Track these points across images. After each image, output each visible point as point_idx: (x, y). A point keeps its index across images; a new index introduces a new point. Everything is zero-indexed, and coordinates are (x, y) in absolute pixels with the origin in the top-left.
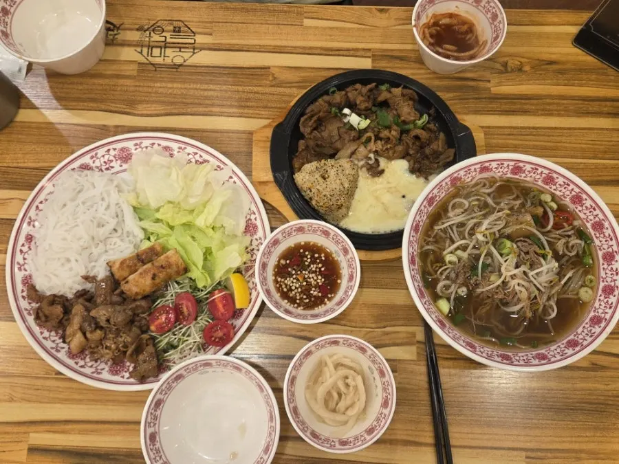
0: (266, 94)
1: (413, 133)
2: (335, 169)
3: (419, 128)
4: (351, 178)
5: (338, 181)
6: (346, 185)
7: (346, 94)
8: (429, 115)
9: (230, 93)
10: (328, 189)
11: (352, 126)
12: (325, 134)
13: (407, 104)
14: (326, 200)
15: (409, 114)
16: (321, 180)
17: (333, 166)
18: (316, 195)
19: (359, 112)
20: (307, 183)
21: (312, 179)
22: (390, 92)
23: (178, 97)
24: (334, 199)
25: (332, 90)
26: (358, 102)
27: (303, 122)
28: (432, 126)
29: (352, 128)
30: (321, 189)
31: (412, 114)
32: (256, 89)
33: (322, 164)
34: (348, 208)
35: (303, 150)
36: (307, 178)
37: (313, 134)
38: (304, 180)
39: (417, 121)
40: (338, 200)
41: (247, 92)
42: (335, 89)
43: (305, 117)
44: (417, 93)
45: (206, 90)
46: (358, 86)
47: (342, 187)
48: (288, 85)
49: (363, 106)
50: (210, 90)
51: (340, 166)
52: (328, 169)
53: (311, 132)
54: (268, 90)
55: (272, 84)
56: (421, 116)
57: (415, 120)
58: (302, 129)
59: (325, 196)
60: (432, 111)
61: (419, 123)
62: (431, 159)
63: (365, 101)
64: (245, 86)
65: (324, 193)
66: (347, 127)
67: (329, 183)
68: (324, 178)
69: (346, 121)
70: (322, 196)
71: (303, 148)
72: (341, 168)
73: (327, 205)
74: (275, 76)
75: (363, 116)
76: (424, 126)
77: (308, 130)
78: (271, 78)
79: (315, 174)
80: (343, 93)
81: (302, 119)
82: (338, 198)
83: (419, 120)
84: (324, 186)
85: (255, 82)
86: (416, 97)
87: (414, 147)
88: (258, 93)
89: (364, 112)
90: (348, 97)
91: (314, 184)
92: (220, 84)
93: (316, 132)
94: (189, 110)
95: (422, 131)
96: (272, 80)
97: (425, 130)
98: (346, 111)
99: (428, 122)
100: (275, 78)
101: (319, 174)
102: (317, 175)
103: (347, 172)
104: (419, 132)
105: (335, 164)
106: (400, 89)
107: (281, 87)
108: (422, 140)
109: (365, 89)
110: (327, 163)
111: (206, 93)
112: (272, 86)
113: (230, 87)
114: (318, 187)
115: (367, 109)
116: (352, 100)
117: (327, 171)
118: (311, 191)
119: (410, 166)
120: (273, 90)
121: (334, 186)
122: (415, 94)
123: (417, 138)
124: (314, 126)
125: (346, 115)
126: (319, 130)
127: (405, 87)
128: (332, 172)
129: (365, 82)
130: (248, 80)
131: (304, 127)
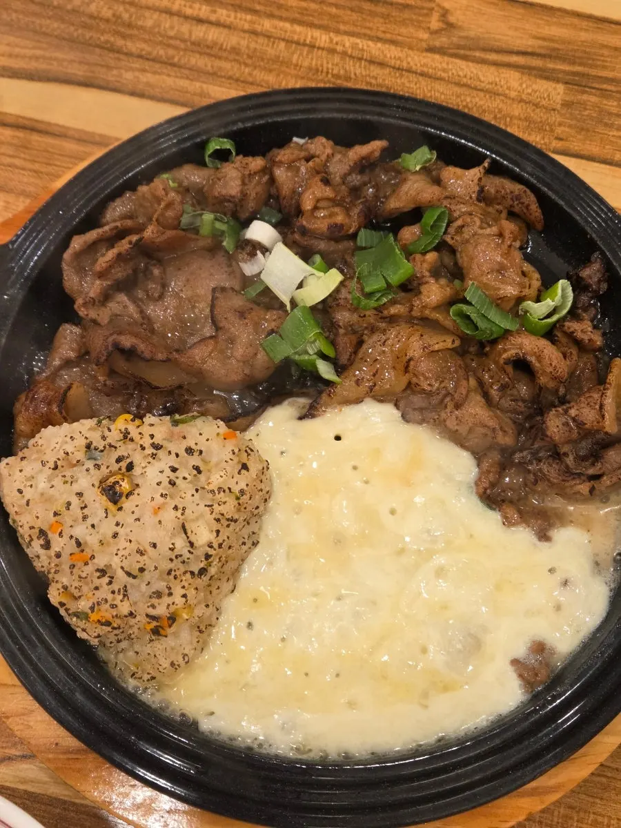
0: (409, 71)
1: (510, 350)
2: (165, 462)
3: (533, 332)
4: (229, 508)
5: (169, 516)
6: (203, 535)
7: (267, 171)
8: (579, 286)
9: (282, 45)
10: (122, 543)
11: (267, 291)
12: (160, 313)
13: (495, 229)
14: (104, 593)
15: (500, 270)
16: (98, 501)
17: (157, 447)
18: (66, 567)
19: (305, 241)
20: (37, 509)
21: (63, 493)
22: (438, 181)
23: (102, 26)
24: (140, 590)
25: (214, 146)
26: (307, 205)
27: (78, 255)
28: (584, 329)
29: (268, 300)
30: (91, 540)
31: (512, 274)
32: (375, 49)
33: (114, 436)
34: (203, 629)
35: (68, 364)
36: (42, 484)
37: (113, 306)
38: (28, 494)
39: (529, 304)
40: (159, 595)
41: (344, 54)
42: (227, 144)
43: (93, 235)
44: (542, 199)
45: (200, 21)
46: (321, 146)
47: (180, 543)
48: (493, 57)
49: (321, 222)
50: (218, 24)
51: (189, 451)
52: (137, 458)
53: (106, 297)
54: (417, 60)
55: (437, 44)
56: (548, 283)
57: (520, 300)
58: (71, 280)
59: (102, 572)
60: (592, 272)
61: (538, 310)
62: (570, 461)
63: (334, 202)
64: (338, 32)
65: (101, 561)
66: (253, 292)
67: (130, 519)
68: (113, 495)
69: (249, 269)
70: (89, 569)
71: (72, 355)
72: (195, 460)
73: (106, 613)
74: (452, 19)
75: (318, 259)
76: (554, 326)
77: (93, 288)
78: (435, 23)
79: (79, 472)
80: (257, 163)
81: (77, 243)
82: (161, 586)
83: (538, 300)
84: (107, 528)
85: (378, 25)
86: (535, 211)
87: (506, 403)
88: (382, 64)
89: (322, 245)
90: (272, 180)
91: (67, 518)
92: (255, 12)
93: (122, 297)
94: (129, 76)
95: (543, 343)
96: (436, 32)
97: (553, 342)
98: (260, 231)
99: (573, 314)
100: (451, 26)
101: (96, 476)
102: (87, 481)
103: (216, 480)
104: (528, 345)
105: (170, 439)
106: (475, 173)
107: (465, 58)
108: (543, 380)
109: (342, 162)
110: (134, 433)
111: (199, 32)
112: (431, 50)
113: (287, 25)
114: (80, 531)
115: (337, 234)
116: (285, 190)
117: (130, 467)
118: (47, 546)
119: (483, 474)
120: (435, 62)
121: (148, 534)
122: (531, 199)
123: (522, 366)
124: (119, 273)
125: (256, 248)
126: (140, 294)
127: (495, 170)
128: (152, 474)
129: (346, 135)
130: (355, 16)
131: (81, 271)
